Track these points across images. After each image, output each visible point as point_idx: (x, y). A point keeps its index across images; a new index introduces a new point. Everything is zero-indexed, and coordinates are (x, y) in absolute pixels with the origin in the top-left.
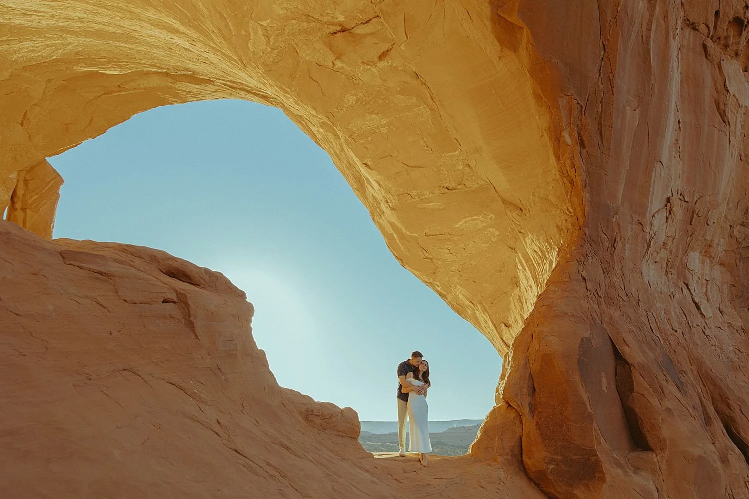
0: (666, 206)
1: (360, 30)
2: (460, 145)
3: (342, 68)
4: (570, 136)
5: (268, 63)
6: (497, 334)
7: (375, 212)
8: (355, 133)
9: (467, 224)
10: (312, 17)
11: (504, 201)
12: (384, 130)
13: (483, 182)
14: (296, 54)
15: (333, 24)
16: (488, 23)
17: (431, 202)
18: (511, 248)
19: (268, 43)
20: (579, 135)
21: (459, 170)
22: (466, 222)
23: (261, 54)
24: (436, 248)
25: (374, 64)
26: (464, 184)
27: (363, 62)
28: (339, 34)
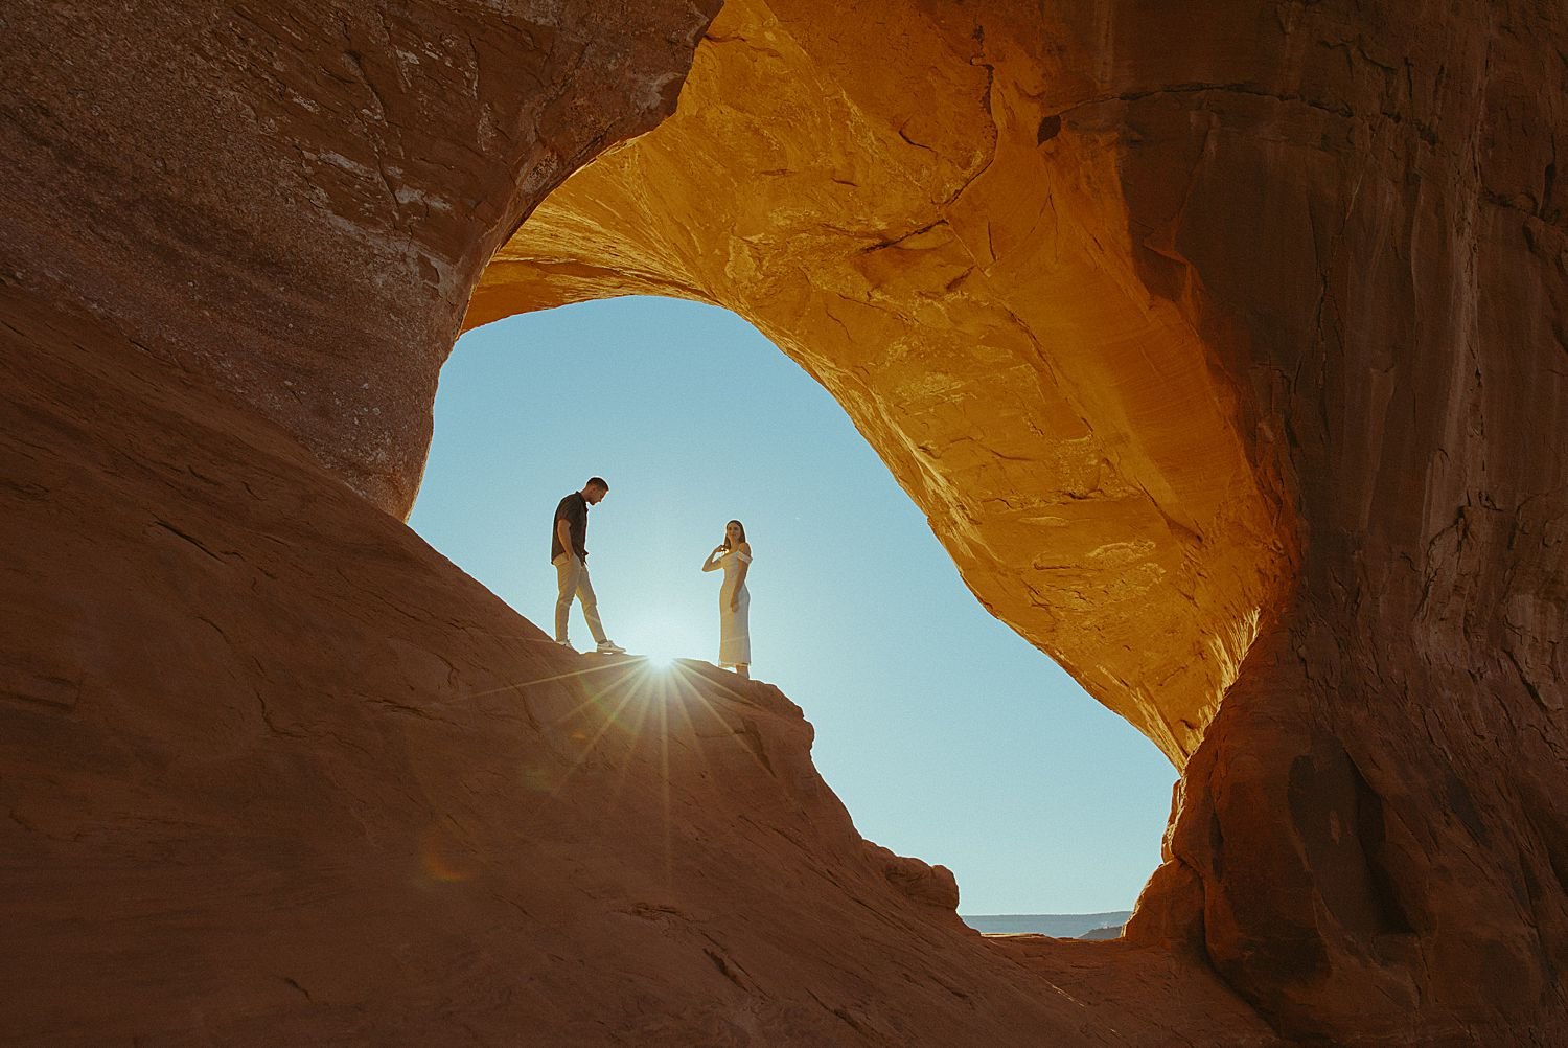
0: (1456, 522)
1: (914, 244)
2: (1092, 430)
3: (884, 301)
4: (1272, 427)
5: (757, 296)
6: (1173, 740)
7: (940, 522)
8: (907, 401)
9: (1109, 553)
10: (834, 228)
11: (1171, 523)
12: (957, 398)
13: (1132, 490)
14: (806, 283)
15: (868, 236)
16: (1129, 261)
17: (1044, 516)
18: (1187, 596)
19: (759, 267)
20: (1287, 423)
21: (1091, 466)
22: (1106, 550)
23: (746, 282)
24: (1053, 589)
25: (938, 296)
26: (1101, 491)
27: (920, 294)
28: (878, 251)
